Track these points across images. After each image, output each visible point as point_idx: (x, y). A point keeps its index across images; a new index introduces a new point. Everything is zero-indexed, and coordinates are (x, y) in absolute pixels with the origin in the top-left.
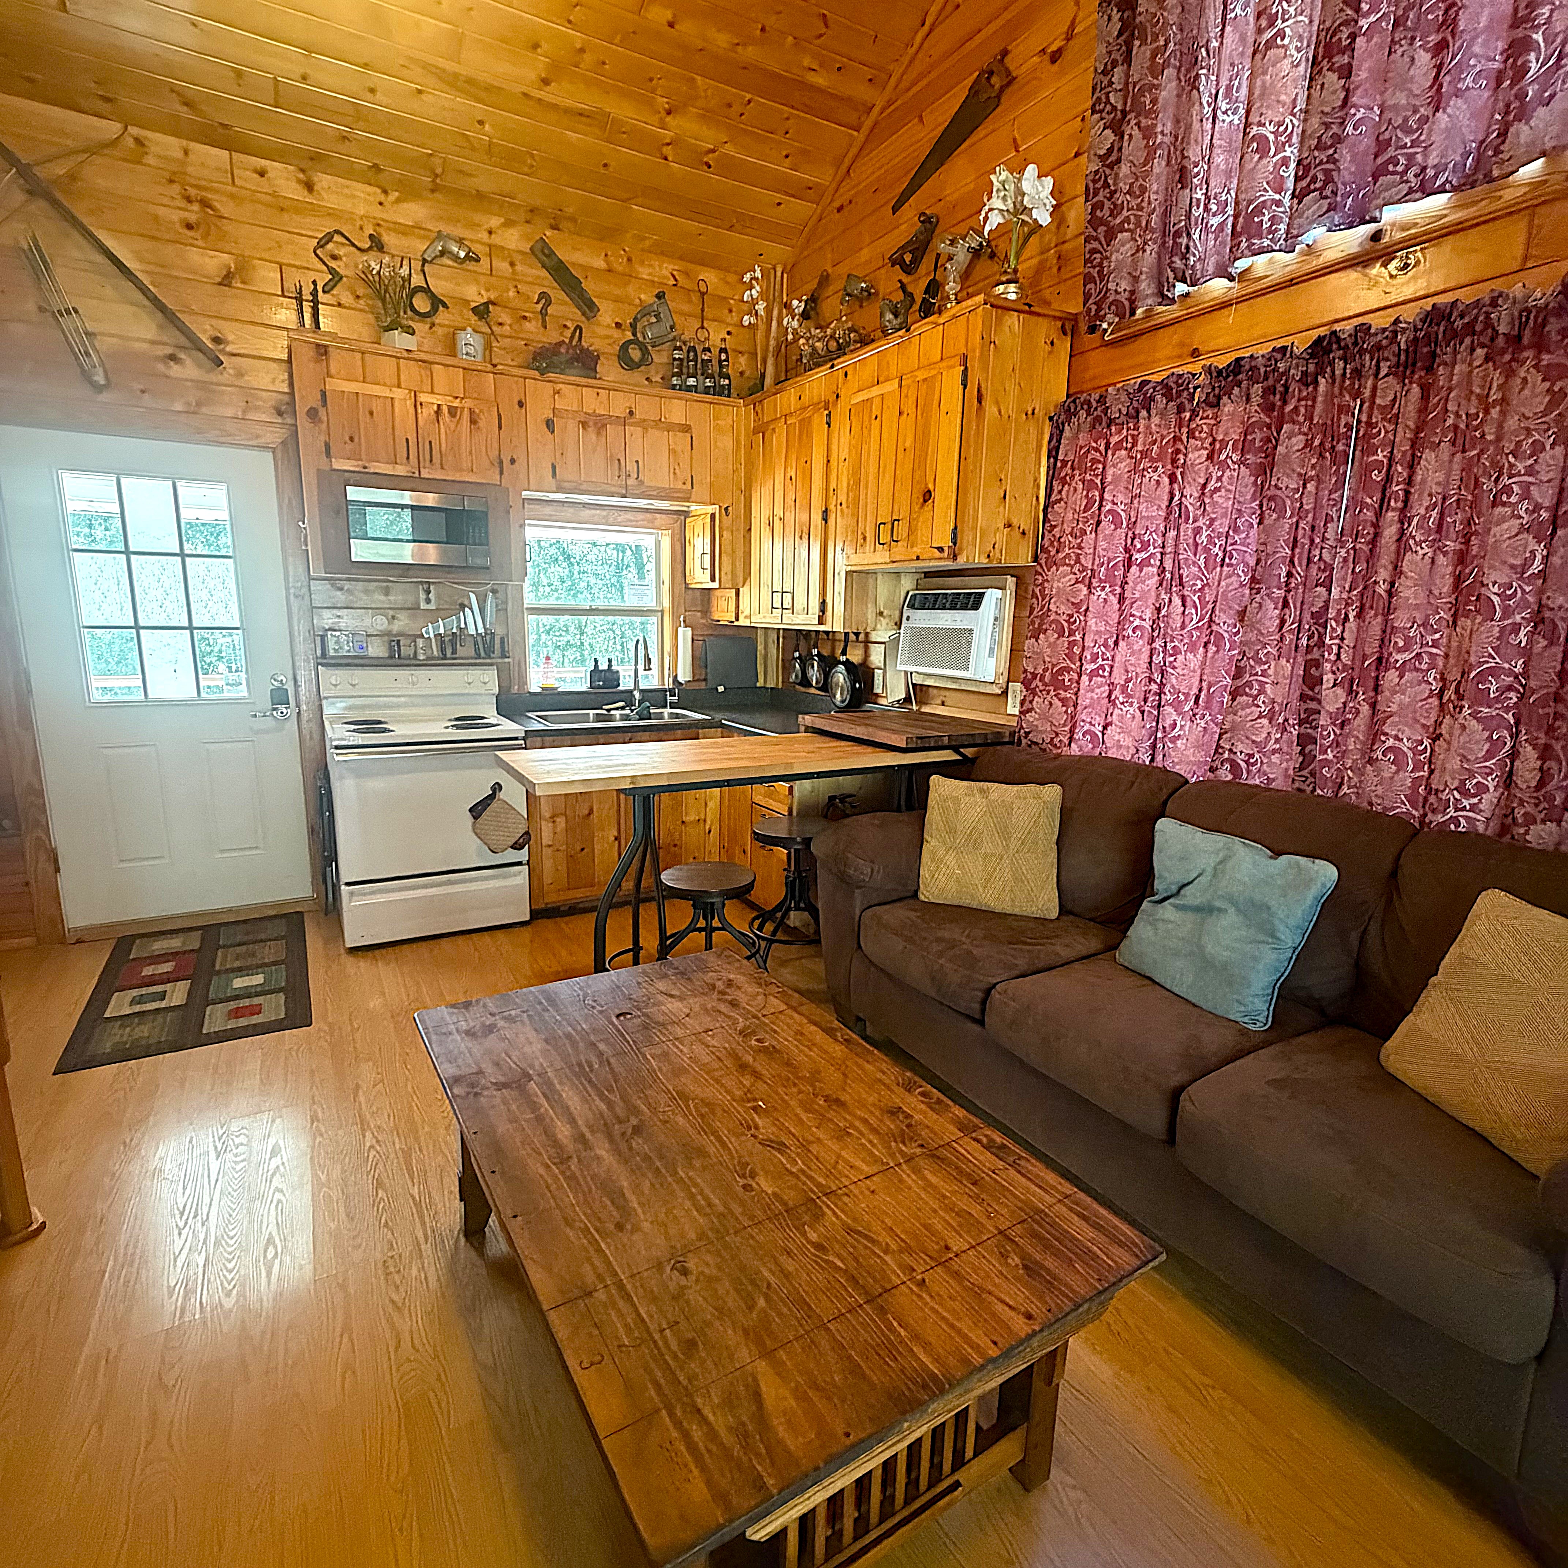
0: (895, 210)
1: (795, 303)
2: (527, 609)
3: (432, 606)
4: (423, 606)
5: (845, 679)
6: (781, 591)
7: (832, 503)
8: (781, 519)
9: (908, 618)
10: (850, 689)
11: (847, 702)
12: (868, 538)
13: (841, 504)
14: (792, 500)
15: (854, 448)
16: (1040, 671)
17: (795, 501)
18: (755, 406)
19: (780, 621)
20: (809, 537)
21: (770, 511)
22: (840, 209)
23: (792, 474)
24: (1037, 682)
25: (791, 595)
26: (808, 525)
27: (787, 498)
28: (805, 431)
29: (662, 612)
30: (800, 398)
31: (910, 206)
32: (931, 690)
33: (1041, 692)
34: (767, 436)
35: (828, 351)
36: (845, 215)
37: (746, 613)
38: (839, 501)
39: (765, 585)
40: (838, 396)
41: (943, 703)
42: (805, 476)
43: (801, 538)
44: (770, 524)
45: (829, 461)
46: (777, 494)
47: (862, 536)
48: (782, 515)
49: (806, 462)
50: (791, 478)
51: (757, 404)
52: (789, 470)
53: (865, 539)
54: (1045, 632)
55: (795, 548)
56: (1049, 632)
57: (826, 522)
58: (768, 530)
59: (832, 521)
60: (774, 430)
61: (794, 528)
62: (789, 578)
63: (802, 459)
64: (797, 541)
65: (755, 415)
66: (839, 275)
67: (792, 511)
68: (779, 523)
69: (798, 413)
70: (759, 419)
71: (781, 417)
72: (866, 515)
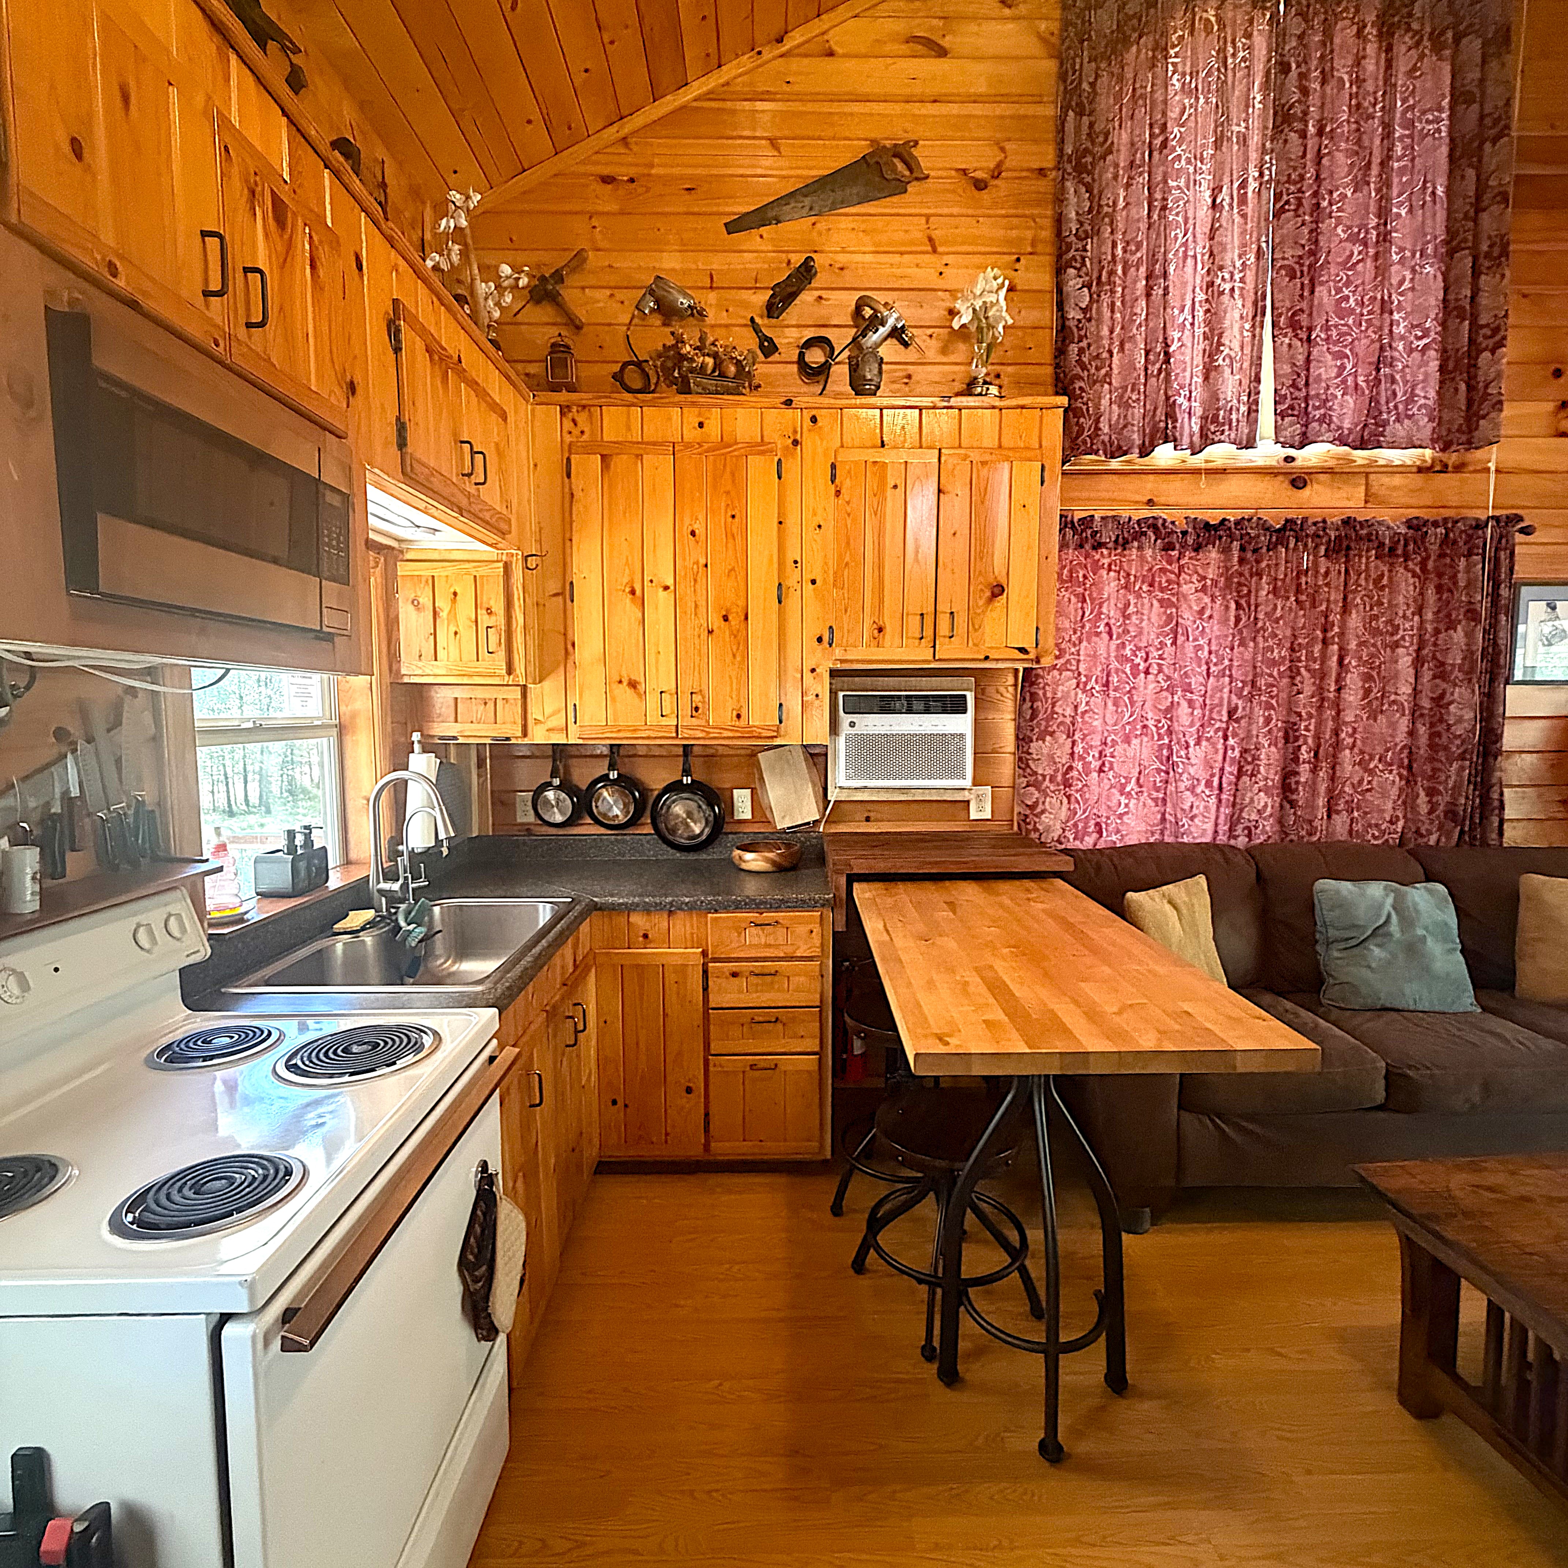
0: (731, 229)
1: (507, 270)
2: (201, 732)
5: (700, 807)
6: (674, 691)
7: (792, 578)
8: (666, 588)
9: (852, 724)
10: (711, 819)
11: (704, 837)
12: (888, 630)
13: (813, 582)
14: (697, 563)
15: (849, 515)
16: (1049, 772)
17: (706, 566)
18: (565, 410)
19: (674, 735)
20: (746, 618)
21: (632, 573)
22: (607, 180)
23: (696, 527)
24: (1047, 783)
25: (703, 697)
26: (741, 603)
27: (684, 559)
28: (727, 475)
29: (342, 730)
30: (701, 425)
31: (761, 237)
32: (851, 806)
33: (1053, 792)
34: (620, 463)
35: (722, 375)
36: (621, 192)
37: (550, 724)
38: (808, 577)
39: (620, 682)
40: (795, 443)
41: (868, 819)
42: (730, 535)
43: (726, 618)
44: (633, 592)
45: (780, 523)
46: (654, 551)
47: (875, 626)
48: (670, 582)
49: (733, 517)
50: (693, 533)
51: (574, 409)
52: (687, 521)
53: (880, 630)
54: (1052, 734)
55: (710, 632)
56: (1058, 734)
57: (780, 602)
58: (628, 601)
59: (793, 602)
60: (639, 456)
61: (704, 603)
62: (696, 673)
63: (723, 511)
64: (715, 621)
65: (568, 425)
66: (610, 266)
67: (699, 580)
68: (662, 593)
69: (706, 446)
70: (582, 432)
71: (661, 444)
72: (881, 601)
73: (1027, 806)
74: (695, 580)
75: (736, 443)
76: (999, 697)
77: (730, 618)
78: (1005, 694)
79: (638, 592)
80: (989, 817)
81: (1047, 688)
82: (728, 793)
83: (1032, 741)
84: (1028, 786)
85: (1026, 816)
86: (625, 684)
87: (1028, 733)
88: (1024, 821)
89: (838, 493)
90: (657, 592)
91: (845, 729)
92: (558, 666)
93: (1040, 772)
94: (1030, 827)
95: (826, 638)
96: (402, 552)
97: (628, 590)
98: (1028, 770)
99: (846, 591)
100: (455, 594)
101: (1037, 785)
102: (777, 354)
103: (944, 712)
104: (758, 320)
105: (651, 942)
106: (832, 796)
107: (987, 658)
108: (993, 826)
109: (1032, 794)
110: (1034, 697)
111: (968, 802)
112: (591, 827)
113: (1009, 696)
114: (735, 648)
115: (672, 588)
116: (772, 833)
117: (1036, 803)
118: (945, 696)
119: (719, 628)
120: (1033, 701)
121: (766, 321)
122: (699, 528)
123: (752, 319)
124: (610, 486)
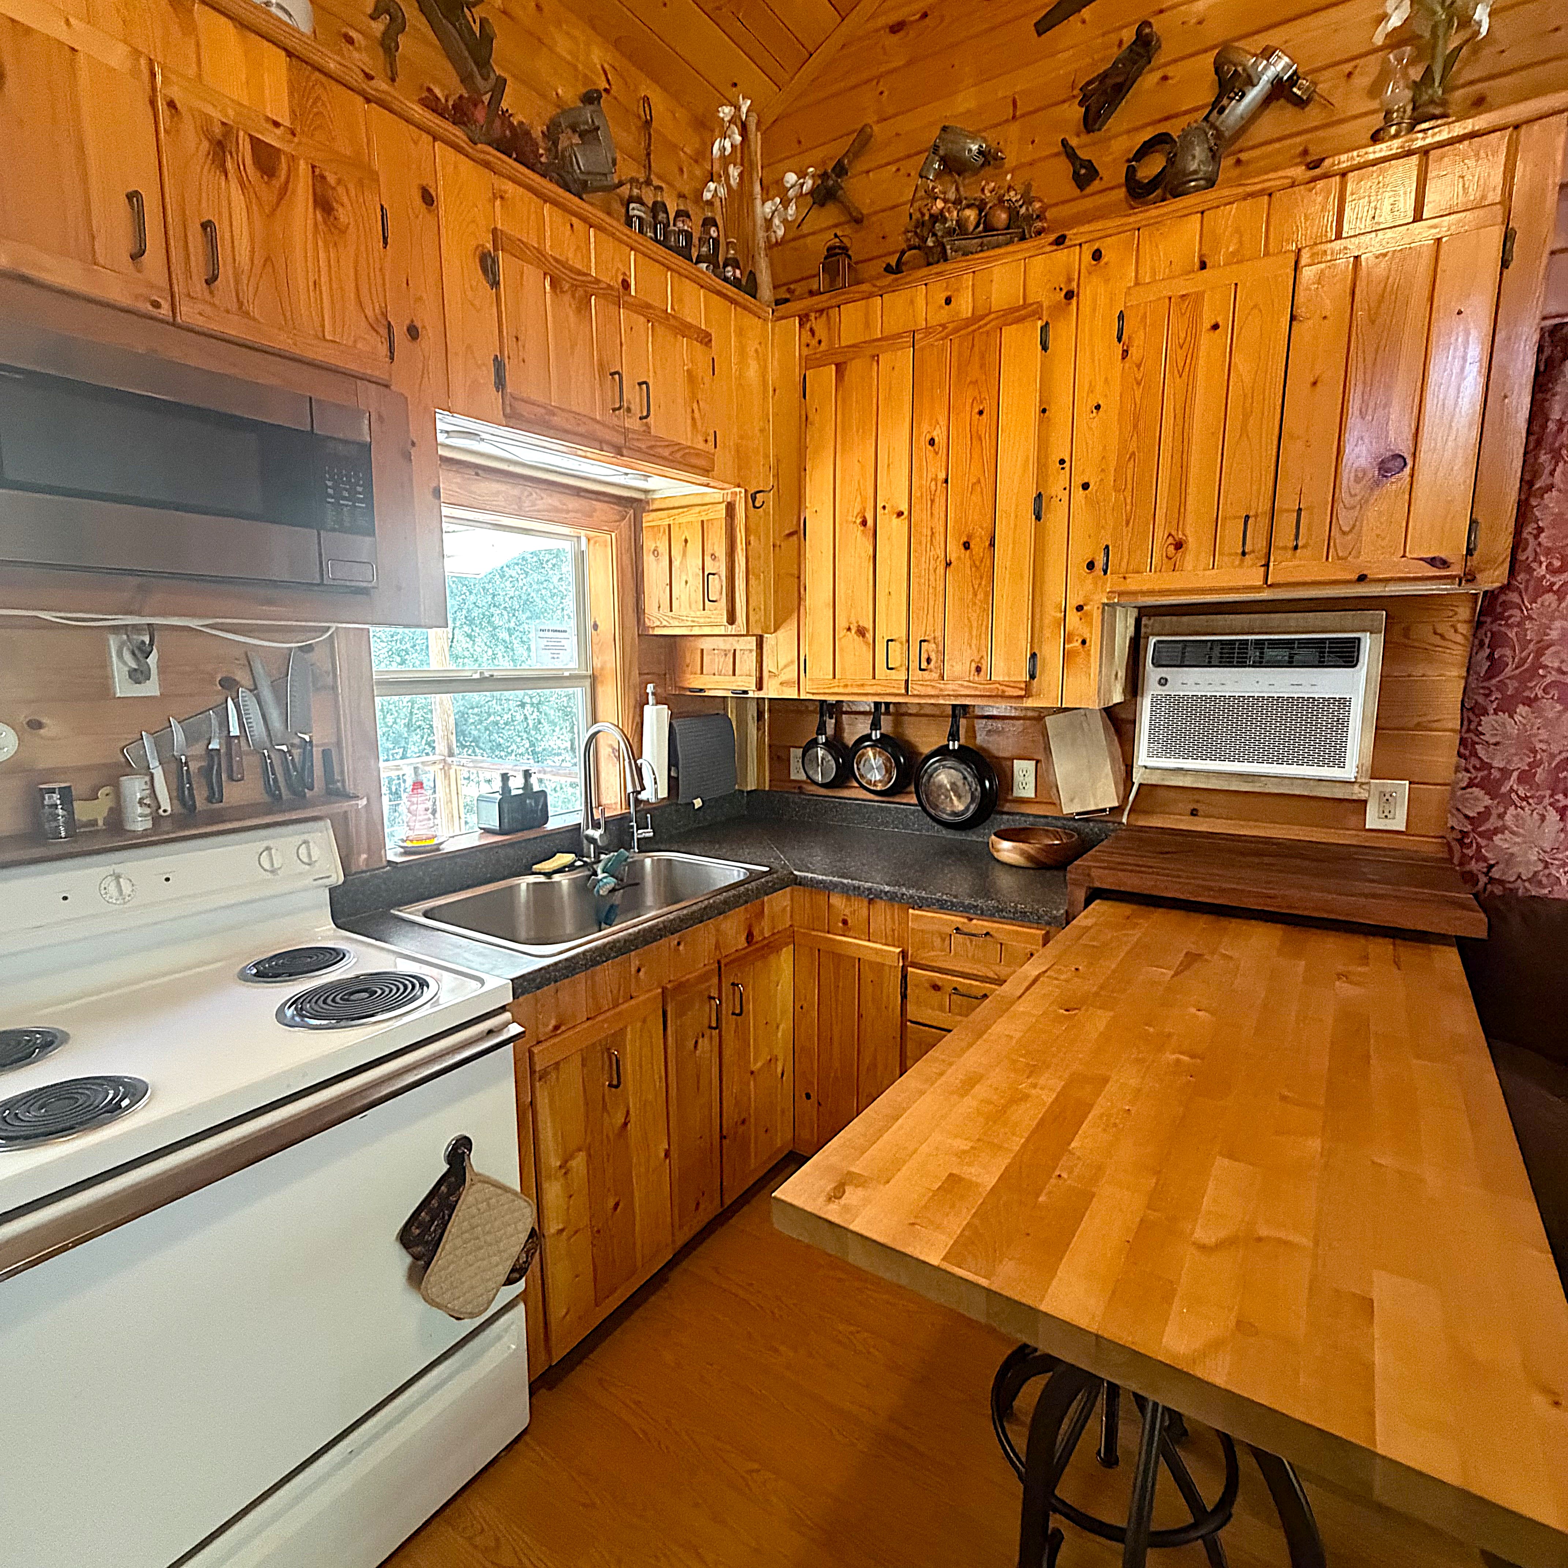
0: (1042, 28)
1: (791, 178)
2: (380, 683)
3: (151, 688)
4: (123, 688)
5: (965, 778)
6: (904, 639)
7: (1057, 486)
8: (900, 514)
9: (1163, 682)
10: (978, 794)
11: (969, 814)
12: (1191, 542)
13: (1086, 486)
14: (935, 479)
15: (1139, 384)
16: (1520, 764)
17: (946, 481)
18: (804, 319)
19: (903, 691)
20: (992, 544)
21: (864, 501)
22: (896, 28)
23: (935, 434)
24: (1513, 781)
25: (937, 645)
26: (987, 523)
27: (921, 477)
28: (976, 358)
29: (594, 679)
30: (948, 301)
31: (1084, 22)
32: (1172, 794)
33: (1525, 799)
34: (855, 369)
35: (989, 228)
36: (912, 34)
37: (783, 677)
38: (1078, 481)
39: (849, 629)
40: (1069, 295)
41: (1194, 813)
42: (976, 437)
43: (967, 546)
44: (864, 523)
45: (1044, 411)
46: (888, 471)
47: (1170, 540)
48: (904, 508)
49: (981, 413)
50: (932, 442)
51: (813, 315)
52: (925, 427)
53: (1179, 546)
54: (1529, 702)
55: (948, 564)
56: (1546, 703)
57: (1038, 518)
58: (859, 534)
59: (1056, 518)
60: (876, 358)
61: (942, 530)
62: (930, 617)
63: (968, 408)
64: (954, 551)
65: (806, 334)
66: (898, 135)
67: (937, 500)
68: (895, 521)
69: (951, 326)
70: (820, 342)
71: (899, 336)
72: (1182, 503)
73: (1467, 817)
74: (932, 501)
75: (990, 313)
76: (1437, 640)
77: (972, 546)
78: (1451, 634)
79: (870, 522)
80: (1403, 828)
81: (1528, 625)
82: (1009, 763)
83: (1485, 713)
84: (1469, 786)
85: (1465, 834)
86: (853, 631)
87: (1481, 699)
88: (1460, 841)
89: (1125, 353)
90: (890, 520)
91: (1152, 690)
92: (793, 612)
93: (1495, 764)
94: (1470, 852)
95: (1100, 564)
96: (648, 503)
97: (859, 520)
98: (1474, 761)
99: (1128, 494)
100: (686, 541)
101: (1491, 787)
102: (1097, 182)
103: (1321, 664)
104: (1074, 142)
105: (849, 929)
106: (1137, 779)
107: (1362, 578)
108: (1410, 843)
109: (1477, 799)
110: (1498, 640)
111: (1365, 802)
112: (857, 790)
113: (1459, 639)
114: (976, 583)
115: (906, 513)
116: (1055, 818)
117: (1485, 815)
118: (1323, 641)
119: (959, 558)
120: (1492, 647)
121: (1086, 138)
122: (939, 434)
123: (1064, 142)
124: (844, 400)
